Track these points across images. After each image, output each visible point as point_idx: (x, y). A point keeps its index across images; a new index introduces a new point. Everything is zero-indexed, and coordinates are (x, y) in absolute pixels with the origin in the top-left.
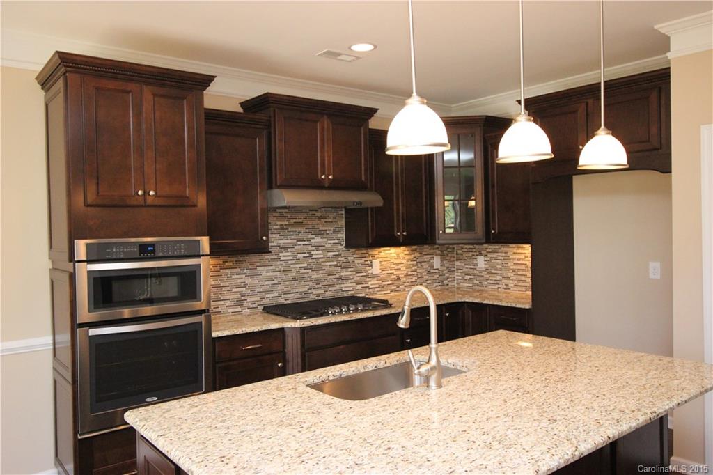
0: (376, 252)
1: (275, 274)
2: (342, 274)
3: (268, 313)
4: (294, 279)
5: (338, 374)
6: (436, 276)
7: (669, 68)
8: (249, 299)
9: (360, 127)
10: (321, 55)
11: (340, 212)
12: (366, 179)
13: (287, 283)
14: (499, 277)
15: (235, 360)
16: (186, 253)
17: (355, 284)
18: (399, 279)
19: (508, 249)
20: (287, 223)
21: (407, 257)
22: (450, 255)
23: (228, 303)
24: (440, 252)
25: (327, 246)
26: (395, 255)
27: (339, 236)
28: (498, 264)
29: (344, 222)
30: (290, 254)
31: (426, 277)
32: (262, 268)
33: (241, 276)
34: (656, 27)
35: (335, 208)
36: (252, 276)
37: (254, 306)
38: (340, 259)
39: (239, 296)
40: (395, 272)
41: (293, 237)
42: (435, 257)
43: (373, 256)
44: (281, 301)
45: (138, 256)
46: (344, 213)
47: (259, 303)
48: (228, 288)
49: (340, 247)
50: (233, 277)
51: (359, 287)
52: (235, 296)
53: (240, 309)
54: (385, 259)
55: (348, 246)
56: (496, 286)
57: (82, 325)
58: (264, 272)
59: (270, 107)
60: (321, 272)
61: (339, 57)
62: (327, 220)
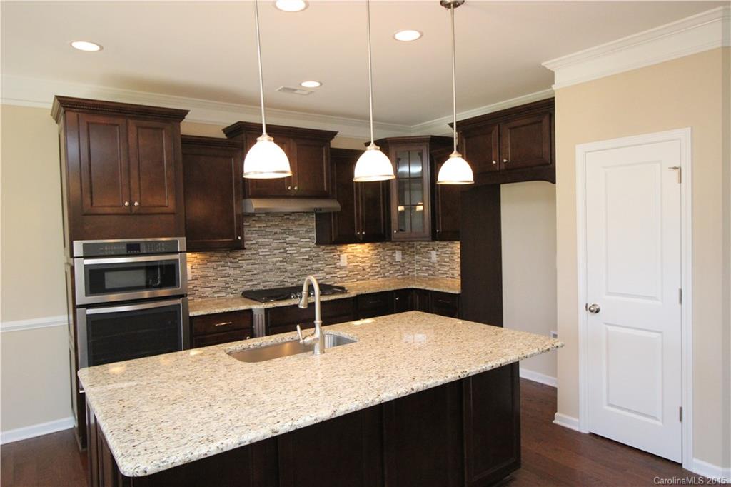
0: (343, 248)
1: (255, 266)
2: (314, 266)
3: (246, 297)
4: (271, 270)
5: (258, 344)
6: (398, 268)
7: (554, 98)
8: (232, 286)
9: (323, 146)
10: (279, 90)
11: (311, 216)
12: (328, 189)
13: (265, 274)
14: (447, 268)
15: (211, 334)
16: (167, 251)
17: (324, 274)
18: (364, 270)
19: (454, 245)
20: (265, 225)
21: (371, 252)
22: (410, 250)
23: (214, 290)
24: (401, 248)
25: (300, 243)
26: (360, 251)
27: (311, 235)
28: (446, 257)
29: (314, 224)
30: (267, 250)
31: (389, 268)
32: (244, 262)
33: (225, 268)
34: (543, 64)
35: (307, 213)
36: (234, 268)
37: (237, 292)
38: (311, 254)
39: (224, 284)
40: (360, 264)
41: (270, 237)
42: (397, 252)
43: (341, 252)
44: (260, 288)
45: (126, 253)
46: (314, 216)
47: (241, 289)
48: (214, 278)
49: (311, 244)
50: (219, 269)
51: (328, 276)
52: (221, 284)
53: (224, 295)
54: (352, 254)
55: (318, 243)
56: (445, 276)
57: (80, 306)
58: (245, 265)
59: (242, 133)
60: (295, 264)
61: (296, 92)
62: (300, 222)
